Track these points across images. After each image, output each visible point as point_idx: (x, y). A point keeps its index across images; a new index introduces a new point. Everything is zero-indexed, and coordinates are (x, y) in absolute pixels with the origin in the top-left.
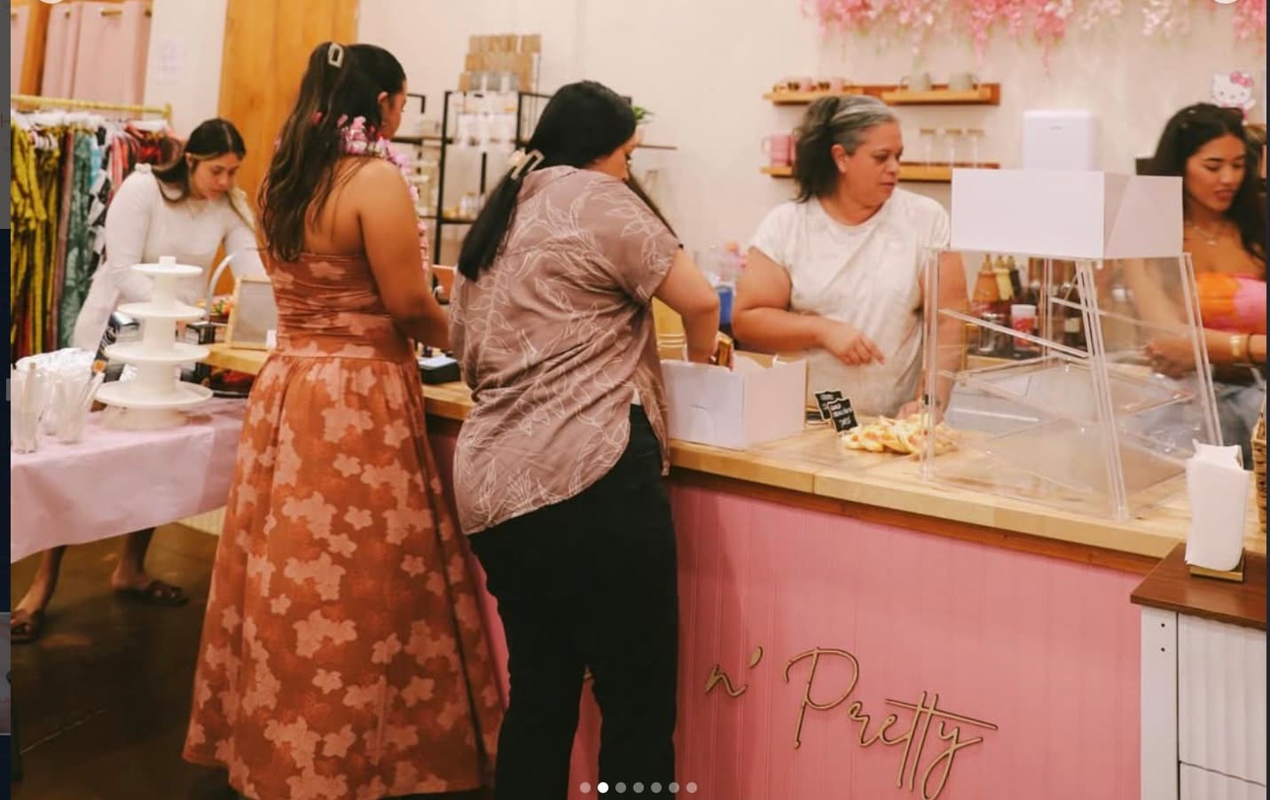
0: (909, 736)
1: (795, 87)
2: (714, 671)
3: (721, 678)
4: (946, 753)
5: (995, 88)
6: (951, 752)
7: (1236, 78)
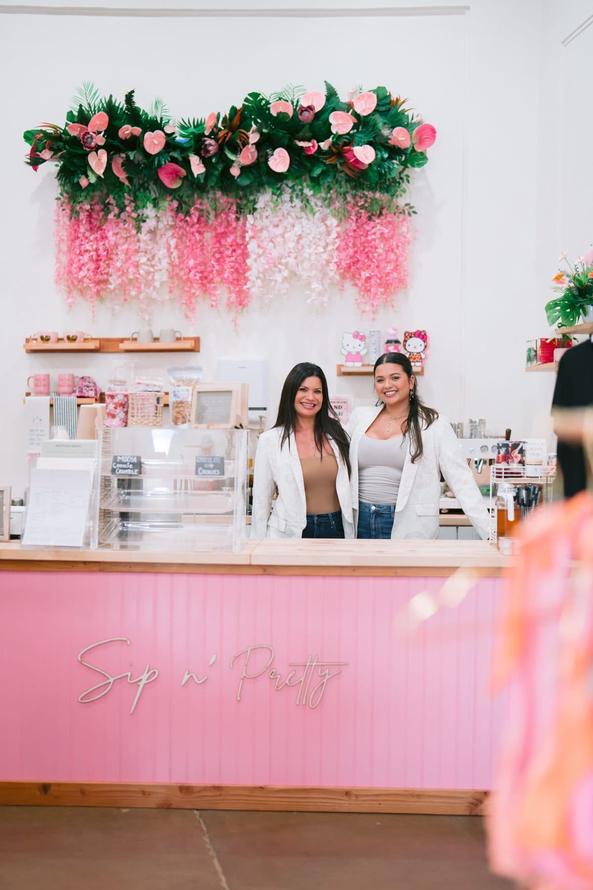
0: (303, 679)
1: (45, 339)
2: (187, 673)
3: (192, 676)
4: (323, 682)
5: (197, 340)
6: (325, 681)
7: (356, 336)
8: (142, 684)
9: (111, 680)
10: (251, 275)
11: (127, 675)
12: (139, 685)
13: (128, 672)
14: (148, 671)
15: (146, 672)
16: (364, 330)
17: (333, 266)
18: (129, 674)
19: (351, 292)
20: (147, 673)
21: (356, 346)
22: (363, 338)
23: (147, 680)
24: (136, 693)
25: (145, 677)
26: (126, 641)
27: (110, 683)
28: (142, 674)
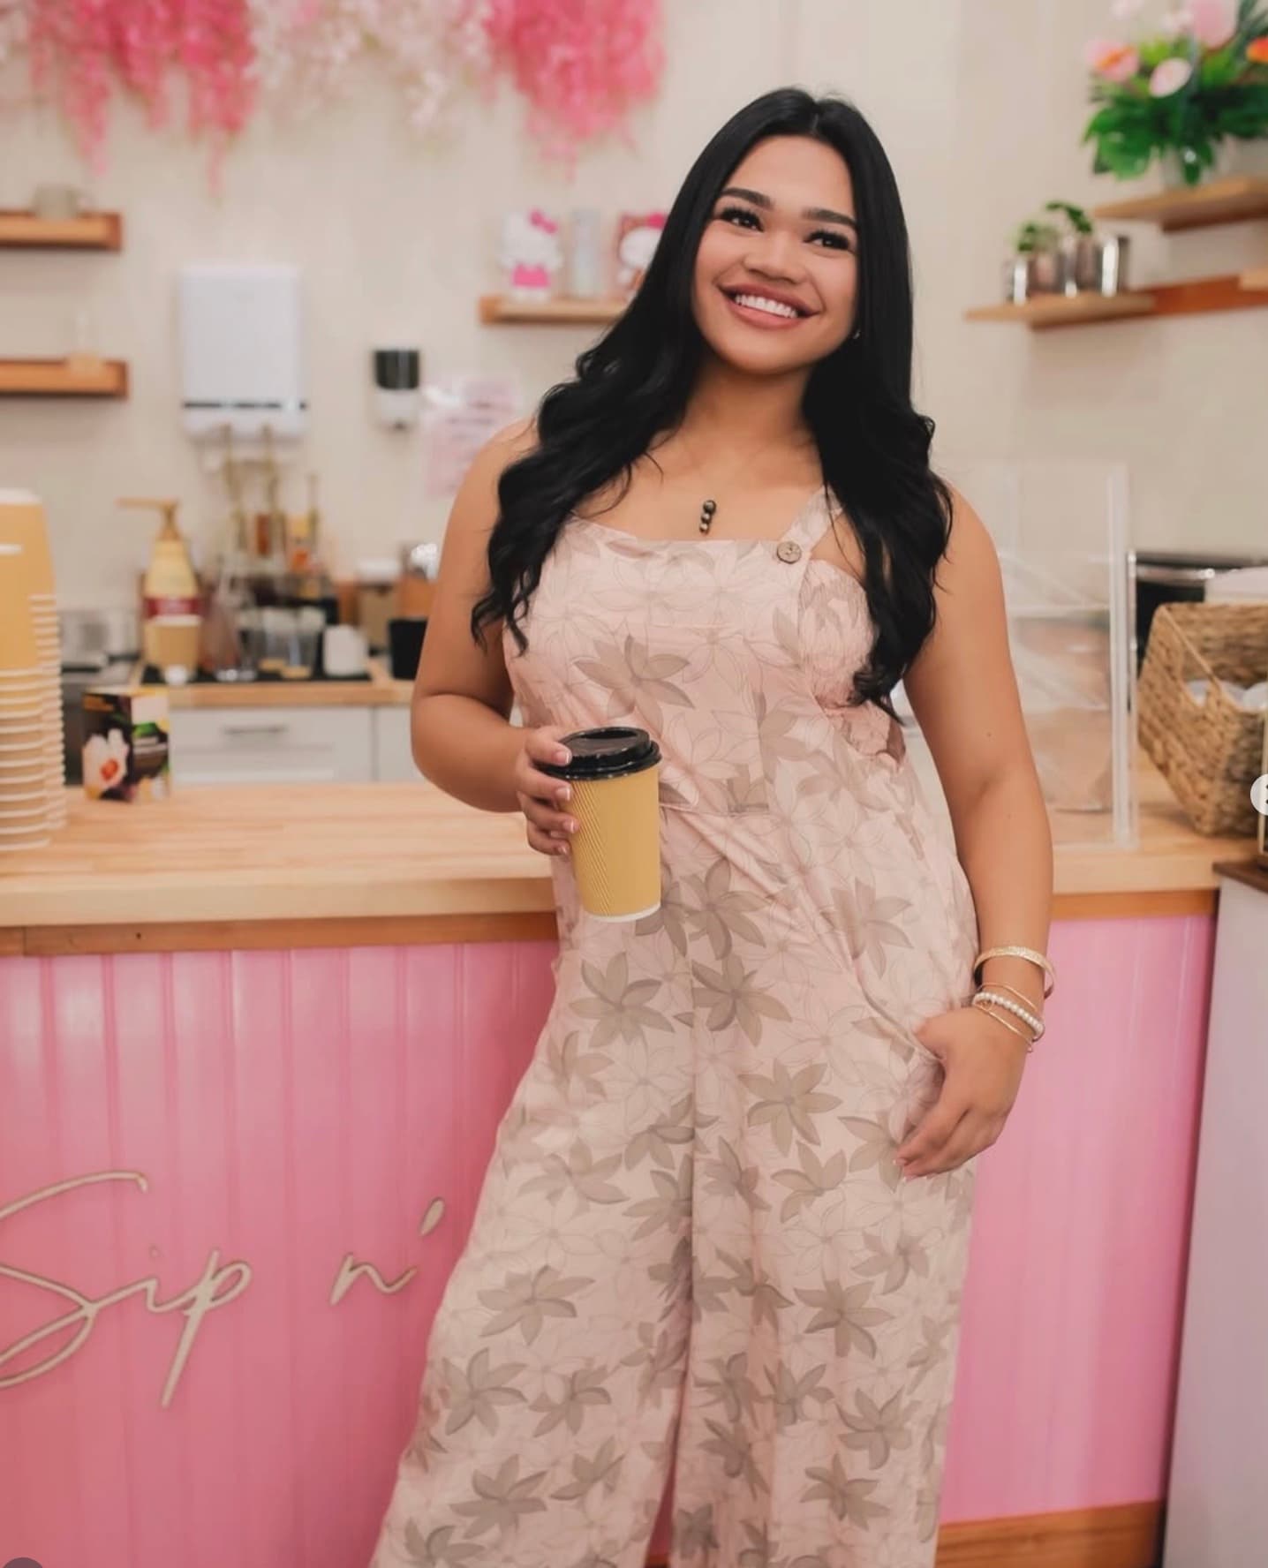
5: (114, 220)
7: (537, 220)
8: (195, 1314)
9: (90, 1310)
10: (262, 38)
11: (145, 1290)
12: (187, 1318)
13: (149, 1278)
14: (219, 1270)
15: (210, 1272)
16: (554, 209)
17: (473, 28)
18: (151, 1285)
19: (510, 104)
20: (214, 1276)
21: (537, 249)
22: (550, 228)
23: (214, 1299)
24: (178, 1345)
25: (204, 1292)
26: (135, 1181)
27: (85, 1319)
28: (196, 1283)
